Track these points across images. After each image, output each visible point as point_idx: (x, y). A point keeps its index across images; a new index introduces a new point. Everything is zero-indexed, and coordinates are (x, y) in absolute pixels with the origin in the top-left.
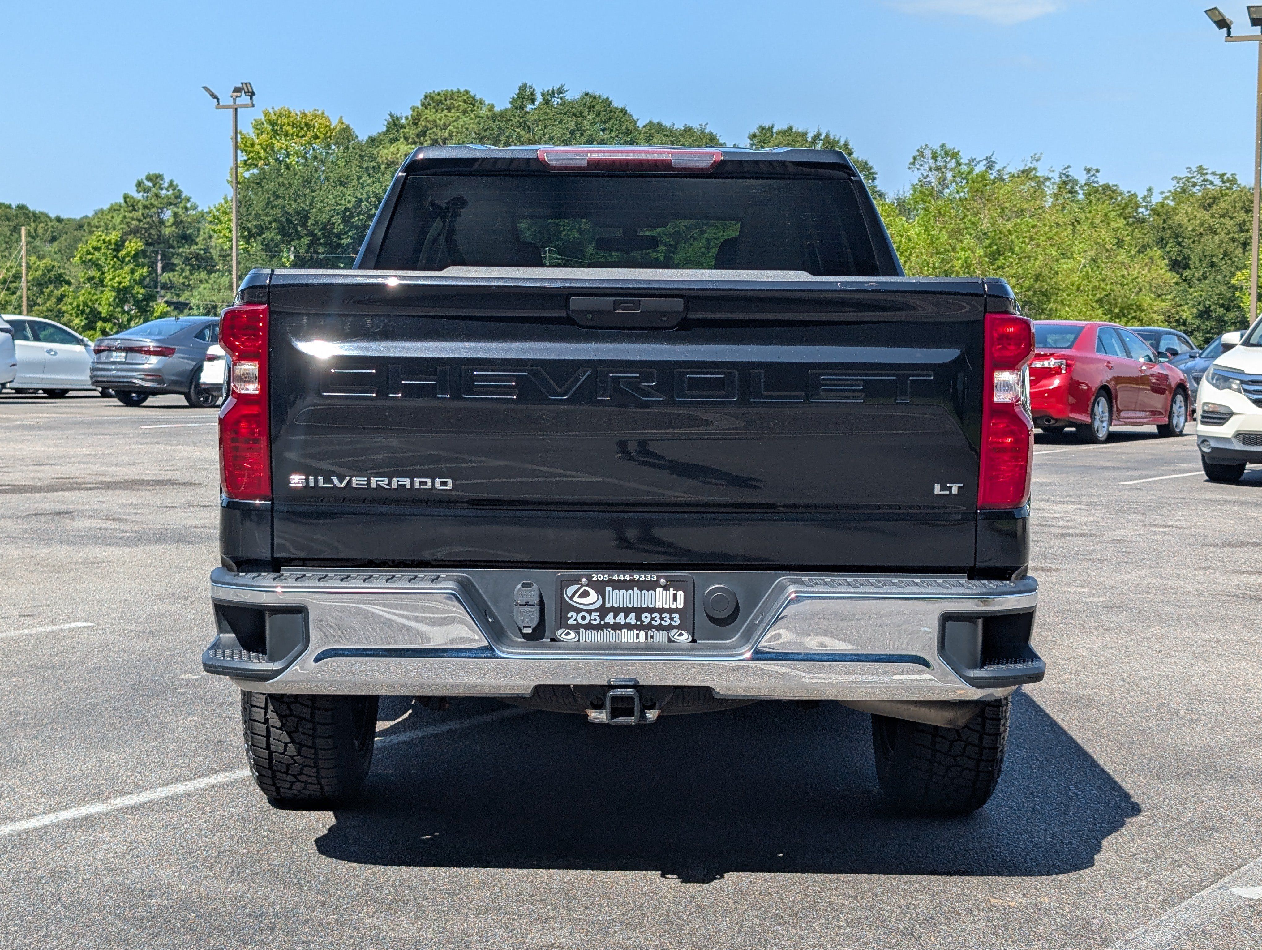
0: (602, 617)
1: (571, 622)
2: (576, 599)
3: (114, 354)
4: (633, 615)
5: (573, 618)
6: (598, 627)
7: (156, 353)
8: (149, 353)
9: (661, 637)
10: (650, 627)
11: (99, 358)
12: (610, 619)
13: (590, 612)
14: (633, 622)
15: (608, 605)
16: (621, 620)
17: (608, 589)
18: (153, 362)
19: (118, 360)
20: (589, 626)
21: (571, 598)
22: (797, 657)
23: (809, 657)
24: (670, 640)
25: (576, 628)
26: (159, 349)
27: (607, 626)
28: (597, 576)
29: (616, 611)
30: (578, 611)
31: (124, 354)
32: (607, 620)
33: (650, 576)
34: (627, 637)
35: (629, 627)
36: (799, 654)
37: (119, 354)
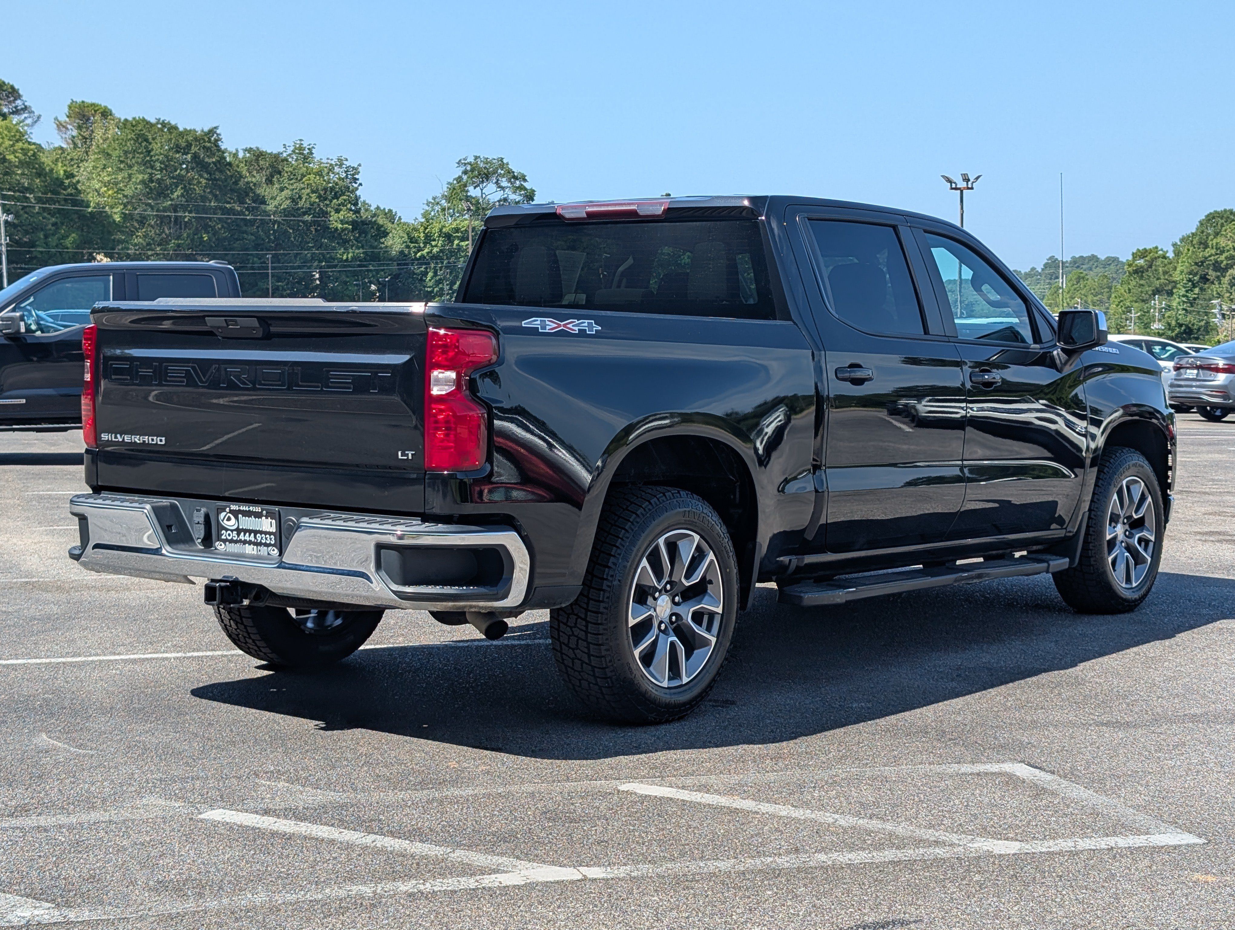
0: (238, 535)
1: (223, 537)
2: (225, 521)
3: (1188, 371)
4: (252, 535)
5: (225, 535)
6: (236, 542)
7: (1224, 371)
8: (1217, 370)
9: (264, 550)
10: (260, 544)
11: (1179, 375)
12: (242, 537)
13: (232, 531)
14: (253, 539)
15: (241, 527)
16: (247, 537)
17: (240, 516)
18: (1221, 379)
19: (1191, 377)
20: (231, 541)
21: (223, 521)
22: (302, 568)
23: (308, 568)
24: (269, 554)
25: (225, 541)
26: (1226, 367)
27: (240, 541)
28: (234, 507)
29: (245, 531)
30: (227, 530)
31: (1195, 371)
32: (240, 537)
33: (258, 509)
34: (249, 550)
35: (250, 543)
36: (303, 566)
37: (1192, 371)
